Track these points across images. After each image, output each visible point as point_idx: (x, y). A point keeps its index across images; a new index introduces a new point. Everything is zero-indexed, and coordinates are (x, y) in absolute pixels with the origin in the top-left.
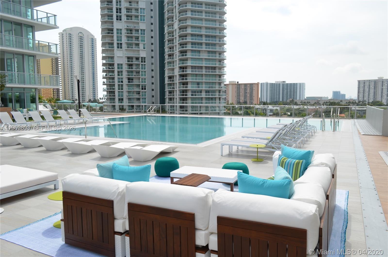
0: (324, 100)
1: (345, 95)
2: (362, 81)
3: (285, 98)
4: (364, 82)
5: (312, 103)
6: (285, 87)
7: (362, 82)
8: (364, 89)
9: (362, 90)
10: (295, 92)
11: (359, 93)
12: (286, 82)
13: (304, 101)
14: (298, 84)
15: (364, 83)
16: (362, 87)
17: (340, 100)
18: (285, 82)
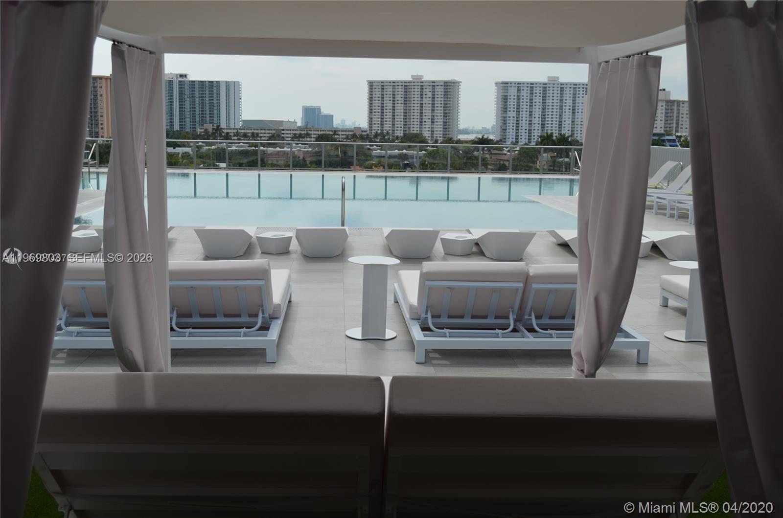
0: (293, 130)
1: (332, 116)
2: (378, 82)
3: (188, 120)
4: (383, 85)
5: (264, 137)
6: (187, 92)
7: (378, 86)
8: (382, 104)
9: (379, 106)
10: (214, 106)
11: (372, 112)
12: (188, 76)
13: (243, 131)
14: (220, 83)
15: (383, 89)
16: (379, 97)
17: (332, 131)
18: (186, 76)
